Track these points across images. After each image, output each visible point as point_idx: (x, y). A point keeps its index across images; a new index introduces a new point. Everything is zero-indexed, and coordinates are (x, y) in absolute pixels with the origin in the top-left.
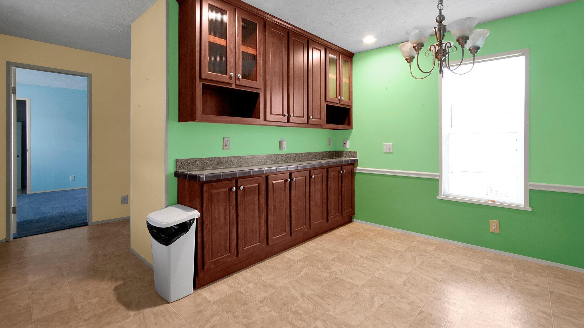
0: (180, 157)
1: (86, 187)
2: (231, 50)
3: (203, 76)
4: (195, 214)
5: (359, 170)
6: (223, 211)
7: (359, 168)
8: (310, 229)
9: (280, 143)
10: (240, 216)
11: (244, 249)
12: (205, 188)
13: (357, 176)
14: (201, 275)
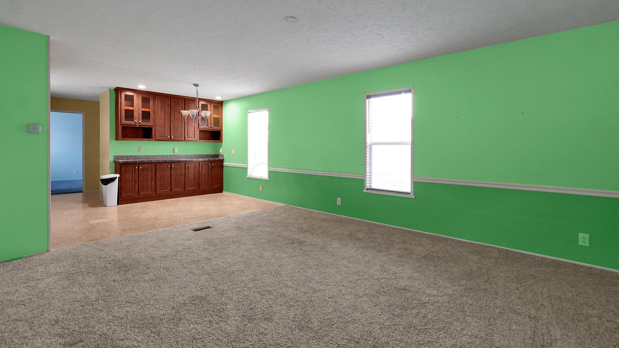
0: (116, 155)
1: (82, 179)
2: (136, 111)
3: (122, 123)
4: (118, 176)
5: (226, 164)
6: (131, 175)
7: (225, 164)
8: (185, 191)
9: (174, 149)
10: (140, 179)
11: (142, 193)
12: (122, 166)
13: (224, 167)
14: (120, 199)
